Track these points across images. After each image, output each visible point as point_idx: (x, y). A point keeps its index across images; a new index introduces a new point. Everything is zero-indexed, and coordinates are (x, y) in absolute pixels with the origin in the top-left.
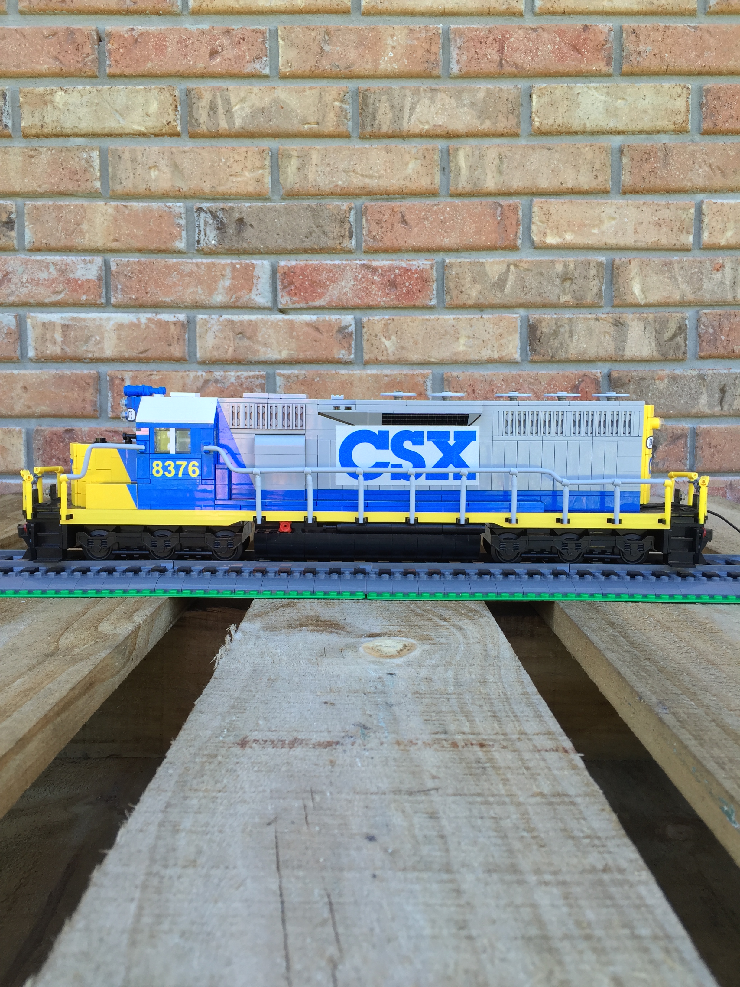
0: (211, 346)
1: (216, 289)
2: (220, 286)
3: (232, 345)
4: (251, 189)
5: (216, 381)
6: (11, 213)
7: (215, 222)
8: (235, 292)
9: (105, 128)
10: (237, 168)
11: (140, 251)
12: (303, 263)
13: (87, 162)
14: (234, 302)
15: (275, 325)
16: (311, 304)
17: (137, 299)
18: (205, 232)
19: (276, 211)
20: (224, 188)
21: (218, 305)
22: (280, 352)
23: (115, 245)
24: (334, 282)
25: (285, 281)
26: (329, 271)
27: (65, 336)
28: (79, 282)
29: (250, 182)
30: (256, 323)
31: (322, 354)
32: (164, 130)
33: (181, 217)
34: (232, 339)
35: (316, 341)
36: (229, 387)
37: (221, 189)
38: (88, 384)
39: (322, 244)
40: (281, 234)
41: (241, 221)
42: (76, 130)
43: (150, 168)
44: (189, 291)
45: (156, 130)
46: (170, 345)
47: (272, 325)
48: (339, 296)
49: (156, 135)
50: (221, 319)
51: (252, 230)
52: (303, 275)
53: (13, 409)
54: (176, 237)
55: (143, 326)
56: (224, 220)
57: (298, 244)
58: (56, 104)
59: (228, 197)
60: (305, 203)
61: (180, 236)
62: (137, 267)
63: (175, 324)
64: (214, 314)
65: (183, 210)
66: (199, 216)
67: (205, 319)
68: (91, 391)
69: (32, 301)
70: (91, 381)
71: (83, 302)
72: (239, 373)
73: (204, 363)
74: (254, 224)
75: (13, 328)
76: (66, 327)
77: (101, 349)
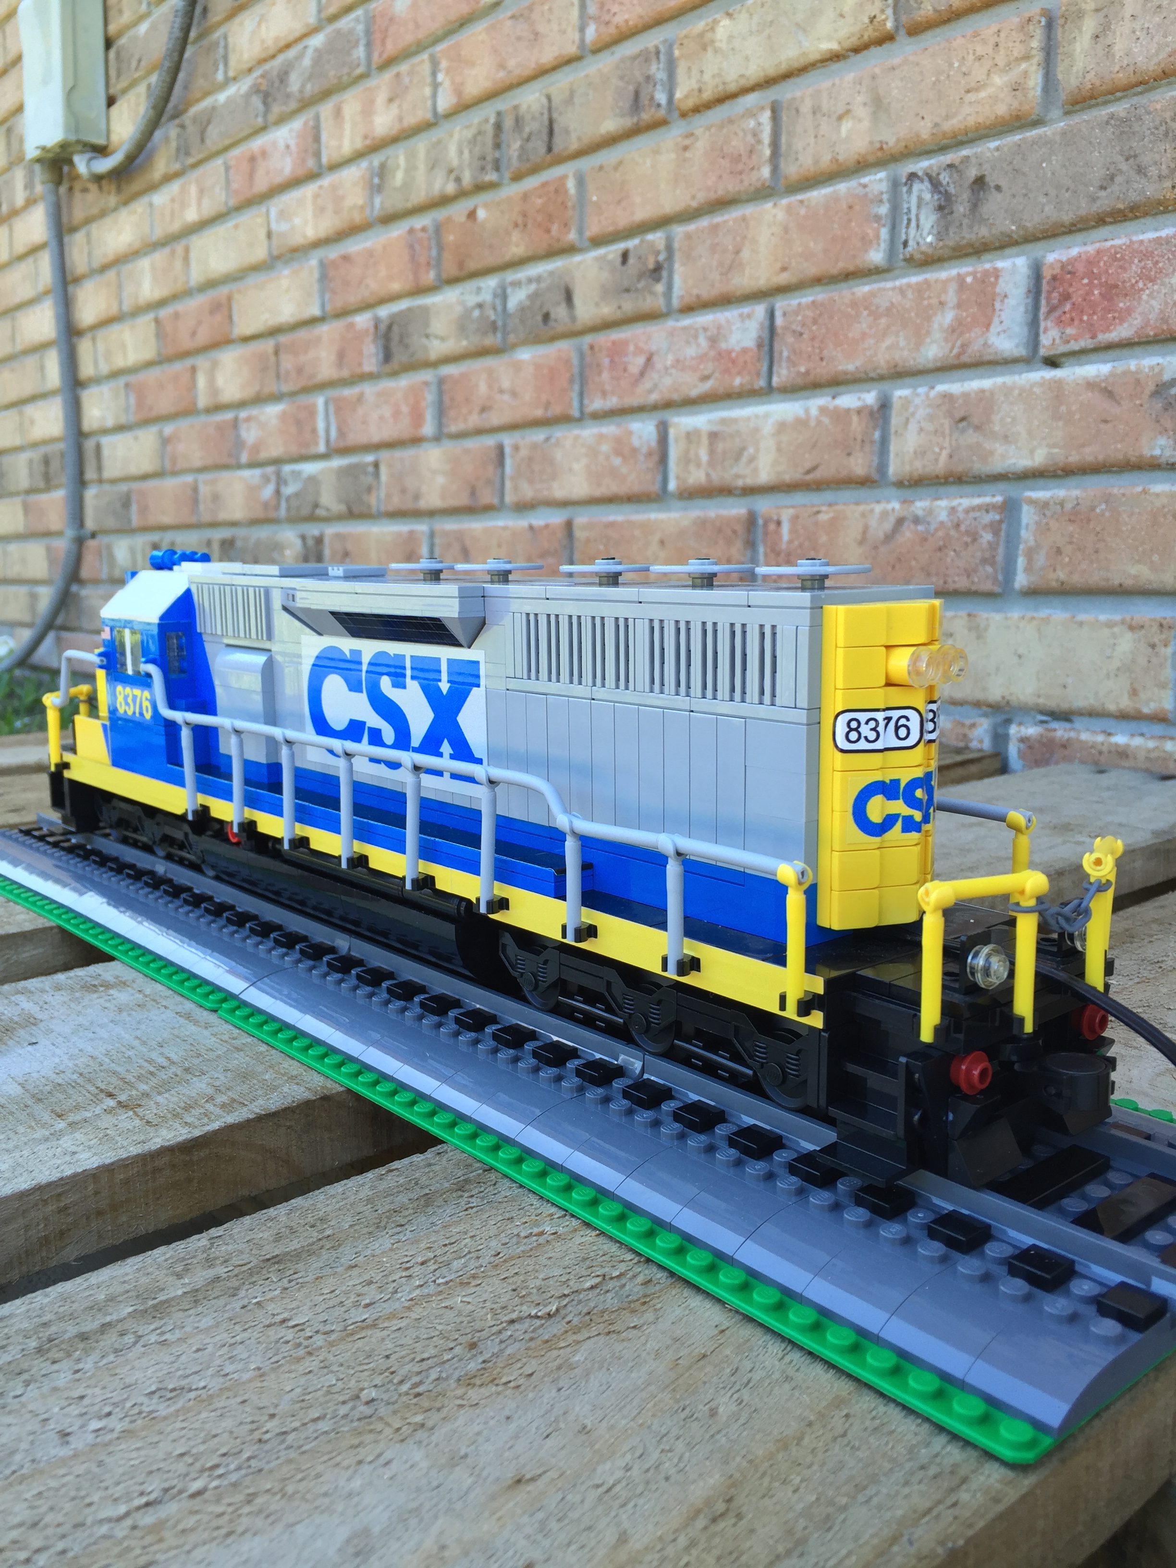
0: (911, 450)
1: (928, 333)
2: (936, 326)
3: (947, 445)
4: (1001, 110)
5: (917, 520)
6: (658, 253)
7: (936, 197)
8: (961, 334)
9: (780, 63)
10: (979, 73)
11: (818, 281)
12: (1091, 249)
13: (755, 135)
14: (959, 355)
15: (1026, 394)
16: (1104, 337)
17: (807, 373)
19: (1044, 144)
20: (954, 121)
21: (931, 366)
22: (1032, 452)
23: (784, 278)
24: (1152, 280)
25: (1055, 295)
26: (1146, 255)
27: (712, 452)
28: (734, 355)
29: (1002, 96)
30: (992, 393)
31: (1117, 450)
32: (866, 38)
33: (881, 201)
34: (947, 432)
35: (1106, 421)
36: (936, 530)
37: (949, 126)
38: (734, 532)
39: (1134, 196)
40: (1053, 193)
41: (980, 182)
42: (743, 82)
43: (840, 118)
44: (884, 346)
45: (854, 41)
46: (849, 454)
47: (1020, 395)
48: (1162, 311)
49: (856, 50)
50: (933, 394)
51: (998, 196)
52: (1091, 275)
54: (871, 242)
55: (813, 423)
56: (952, 190)
57: (1085, 208)
58: (717, 44)
59: (965, 139)
60: (1104, 112)
61: (878, 237)
62: (810, 314)
63: (859, 412)
64: (920, 386)
65: (884, 187)
66: (909, 192)
67: (906, 397)
68: (739, 544)
69: (676, 397)
70: (740, 529)
71: (737, 390)
72: (955, 503)
73: (900, 484)
74: (1003, 183)
75: (654, 444)
76: (714, 436)
77: (755, 471)
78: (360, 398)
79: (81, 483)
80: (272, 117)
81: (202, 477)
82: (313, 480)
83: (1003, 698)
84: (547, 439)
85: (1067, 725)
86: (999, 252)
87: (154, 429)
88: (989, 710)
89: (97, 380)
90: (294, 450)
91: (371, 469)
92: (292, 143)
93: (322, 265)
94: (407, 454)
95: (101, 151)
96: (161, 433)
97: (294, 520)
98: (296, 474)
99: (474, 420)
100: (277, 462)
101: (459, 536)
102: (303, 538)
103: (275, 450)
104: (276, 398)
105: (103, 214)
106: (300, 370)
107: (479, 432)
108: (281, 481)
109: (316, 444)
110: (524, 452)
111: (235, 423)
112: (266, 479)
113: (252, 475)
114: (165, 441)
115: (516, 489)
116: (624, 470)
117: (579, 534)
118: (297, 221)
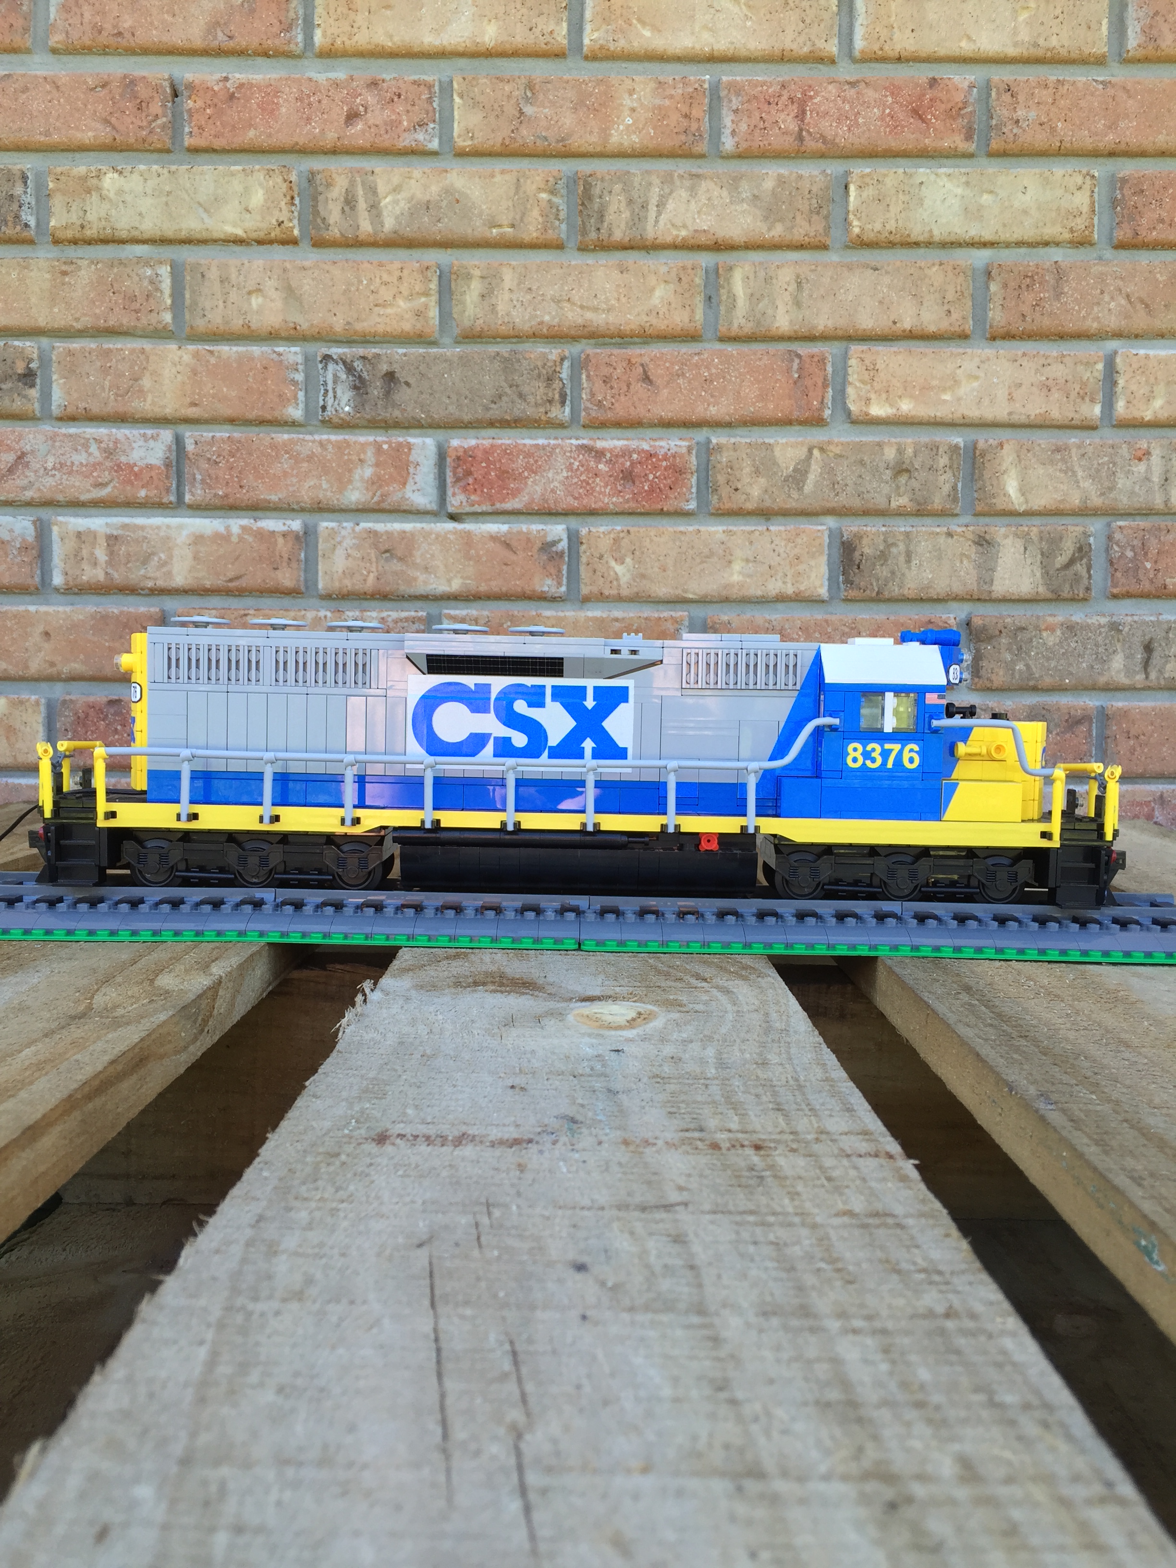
0: (340, 571)
1: (350, 481)
2: (357, 477)
3: (374, 569)
4: (407, 326)
6: (31, 360)
7: (351, 378)
8: (381, 486)
9: (181, 230)
10: (385, 294)
11: (232, 421)
12: (487, 443)
13: (152, 282)
14: (378, 503)
15: (441, 539)
16: (499, 506)
17: (226, 496)
18: (335, 392)
19: (446, 361)
20: (365, 324)
21: (353, 507)
22: (449, 581)
23: (192, 412)
24: (535, 473)
25: (460, 470)
26: (528, 455)
27: (111, 553)
28: (136, 469)
29: (407, 316)
30: (413, 534)
31: (517, 585)
32: (273, 235)
33: (297, 370)
34: (374, 559)
35: (506, 564)
37: (359, 327)
39: (517, 413)
40: (454, 397)
41: (390, 377)
42: (135, 233)
43: (250, 293)
44: (307, 485)
45: (261, 235)
46: (276, 569)
47: (437, 538)
48: (543, 495)
49: (260, 242)
50: (357, 529)
51: (409, 391)
52: (487, 460)
53: (27, 667)
54: (289, 400)
55: (235, 539)
56: (365, 375)
57: (480, 414)
58: (105, 192)
59: (372, 339)
60: (492, 349)
61: (296, 398)
62: (226, 447)
63: (284, 535)
64: (347, 521)
65: (300, 359)
66: (325, 368)
67: (333, 529)
71: (142, 501)
72: (385, 614)
73: (328, 597)
74: (411, 381)
75: (30, 539)
76: (113, 539)
86: (404, 431)
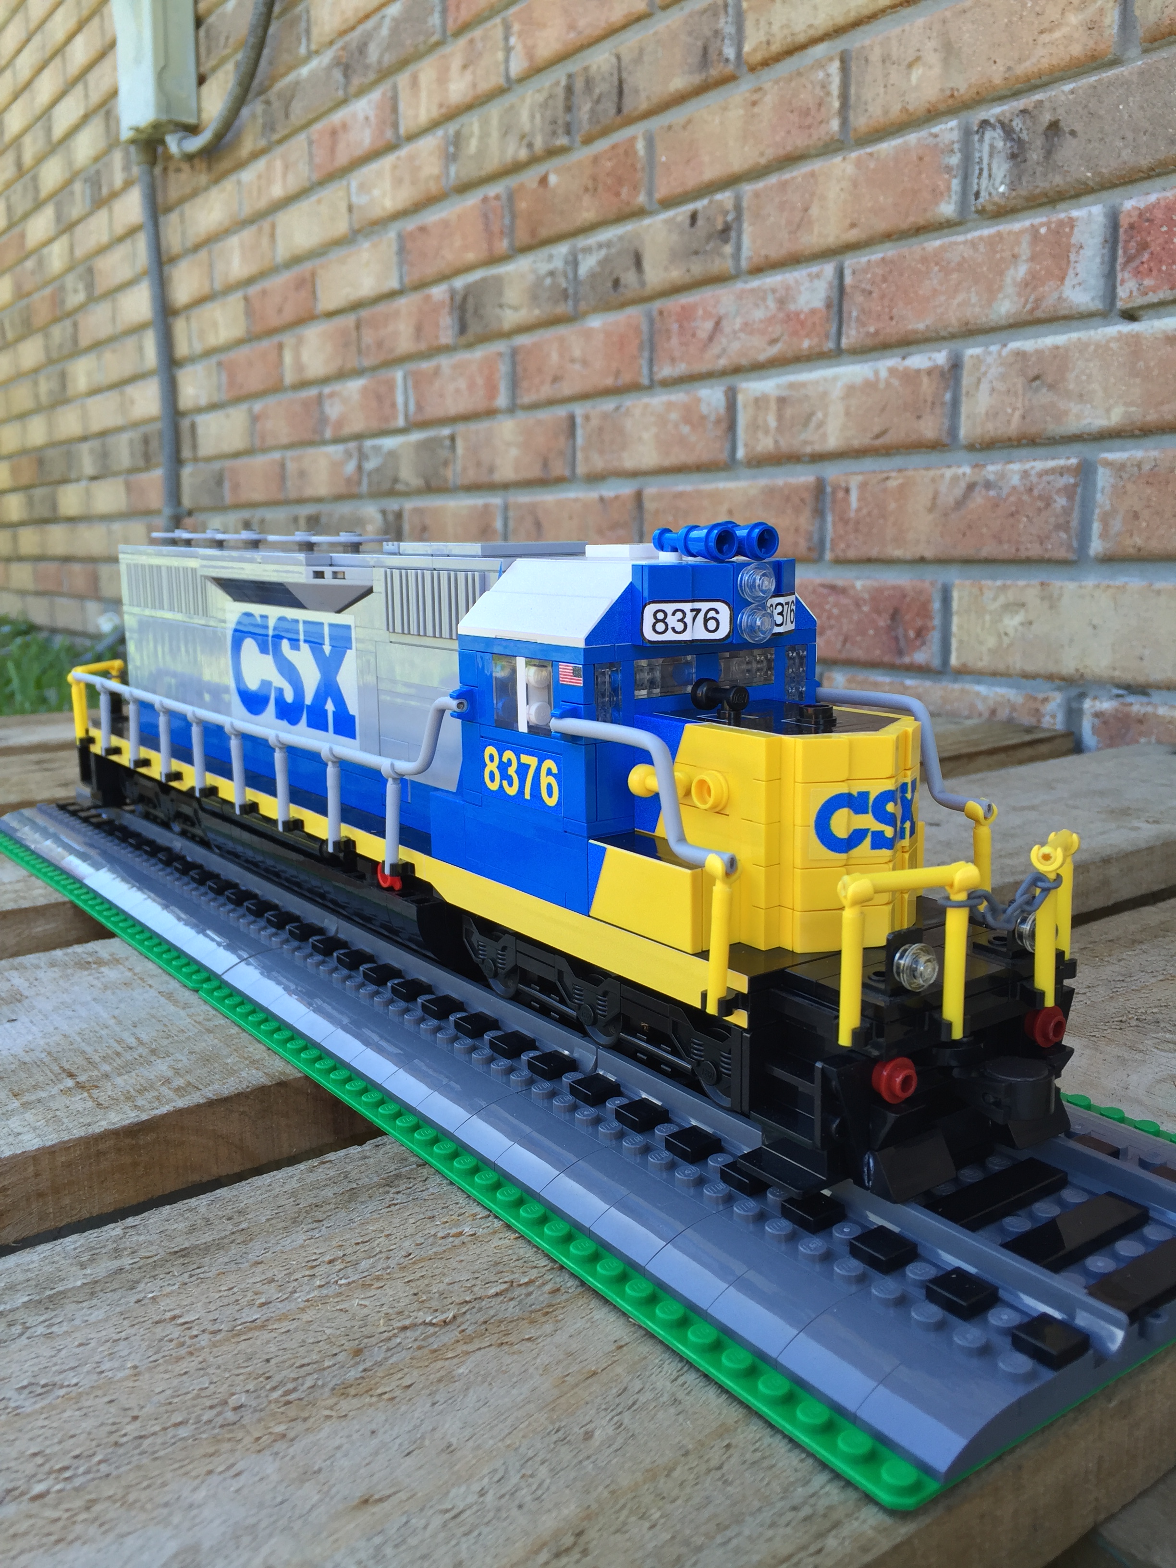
0: (983, 411)
1: (1001, 288)
2: (1008, 280)
3: (1019, 405)
4: (1077, 50)
5: (988, 485)
6: (726, 213)
7: (1009, 145)
8: (1035, 288)
9: (849, 11)
10: (1053, 12)
11: (888, 237)
12: (1170, 194)
13: (823, 87)
14: (1033, 310)
15: (1102, 350)
17: (877, 333)
18: (990, 169)
19: (1122, 85)
20: (1028, 64)
21: (1003, 322)
22: (1108, 410)
23: (853, 235)
25: (1133, 244)
27: (780, 418)
28: (802, 316)
29: (1076, 35)
30: (1067, 349)
33: (952, 151)
34: (1020, 392)
36: (1009, 495)
37: (1022, 69)
38: (803, 500)
40: (1130, 136)
42: (812, 32)
43: (910, 66)
44: (955, 302)
46: (919, 417)
47: (1095, 351)
50: (1005, 351)
51: (1073, 142)
52: (1169, 221)
54: (942, 194)
55: (882, 385)
56: (1024, 136)
57: (1163, 151)
59: (1038, 82)
61: (949, 189)
62: (879, 271)
63: (929, 372)
64: (993, 344)
65: (955, 136)
66: (981, 140)
67: (978, 356)
68: (807, 513)
69: (744, 362)
70: (808, 496)
71: (806, 353)
72: (1028, 466)
73: (971, 447)
74: (1078, 127)
75: (722, 411)
76: (782, 401)
77: (824, 436)
78: (437, 371)
79: (177, 461)
80: (352, 89)
81: (289, 454)
82: (392, 455)
83: (1077, 670)
84: (617, 408)
85: (1144, 699)
86: (1074, 201)
87: (244, 407)
88: (1062, 683)
89: (192, 359)
90: (375, 425)
91: (447, 443)
92: (372, 114)
93: (401, 237)
94: (482, 426)
95: (193, 130)
96: (250, 411)
97: (376, 495)
98: (377, 449)
99: (546, 391)
100: (359, 437)
101: (533, 509)
102: (384, 513)
103: (357, 425)
104: (358, 373)
105: (195, 194)
106: (380, 344)
107: (551, 402)
108: (362, 456)
109: (395, 418)
110: (595, 422)
111: (320, 399)
112: (349, 455)
113: (335, 451)
114: (255, 419)
115: (587, 459)
116: (693, 438)
117: (649, 505)
118: (376, 192)
